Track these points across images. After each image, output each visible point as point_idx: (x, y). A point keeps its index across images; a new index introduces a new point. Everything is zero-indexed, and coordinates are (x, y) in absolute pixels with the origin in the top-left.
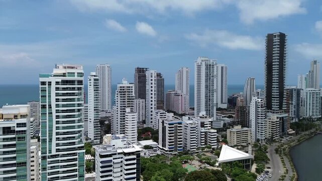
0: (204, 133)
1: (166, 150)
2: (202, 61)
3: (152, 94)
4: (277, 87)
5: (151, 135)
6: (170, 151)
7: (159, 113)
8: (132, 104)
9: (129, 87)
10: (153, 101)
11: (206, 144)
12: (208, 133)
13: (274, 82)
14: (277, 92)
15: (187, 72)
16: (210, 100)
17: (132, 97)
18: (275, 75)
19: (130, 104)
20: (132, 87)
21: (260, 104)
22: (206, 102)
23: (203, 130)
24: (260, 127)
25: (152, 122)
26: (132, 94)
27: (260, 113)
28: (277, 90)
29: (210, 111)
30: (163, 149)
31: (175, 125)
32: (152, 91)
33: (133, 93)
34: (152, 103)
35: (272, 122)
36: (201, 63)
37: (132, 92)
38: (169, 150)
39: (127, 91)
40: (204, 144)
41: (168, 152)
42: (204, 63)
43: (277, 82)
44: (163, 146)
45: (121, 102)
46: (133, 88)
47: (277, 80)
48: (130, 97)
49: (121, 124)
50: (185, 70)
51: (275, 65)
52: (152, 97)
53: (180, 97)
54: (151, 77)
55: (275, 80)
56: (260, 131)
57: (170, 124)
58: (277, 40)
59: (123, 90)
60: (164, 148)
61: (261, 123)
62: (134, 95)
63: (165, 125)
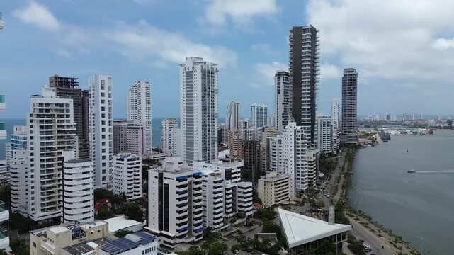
0: (231, 191)
1: (172, 235)
2: (195, 64)
3: (103, 123)
4: (308, 109)
5: (110, 205)
6: (180, 237)
7: (126, 159)
8: (69, 142)
9: (62, 105)
10: (107, 137)
11: (234, 210)
12: (238, 190)
13: (303, 101)
14: (308, 117)
15: (147, 89)
16: (209, 131)
17: (68, 126)
18: (305, 90)
19: (63, 142)
20: (68, 105)
21: (300, 134)
22: (204, 135)
23: (230, 184)
24: (301, 170)
25: (104, 178)
26: (68, 121)
27: (300, 148)
28: (308, 113)
29: (209, 150)
30: (161, 235)
31: (189, 179)
32: (103, 116)
33: (72, 119)
34: (104, 140)
35: (309, 162)
36: (193, 68)
37: (68, 116)
38: (178, 234)
39: (56, 113)
40: (231, 210)
41: (178, 241)
42: (198, 68)
43: (308, 101)
44: (160, 228)
45: (42, 138)
46: (71, 108)
47: (308, 97)
48: (63, 127)
49: (42, 189)
50: (143, 86)
51: (305, 74)
52: (103, 130)
53: (140, 130)
54: (102, 88)
55: (304, 98)
56: (300, 177)
57: (179, 180)
58: (307, 37)
59: (47, 110)
60: (164, 232)
61: (302, 165)
62: (72, 122)
63: (166, 181)
